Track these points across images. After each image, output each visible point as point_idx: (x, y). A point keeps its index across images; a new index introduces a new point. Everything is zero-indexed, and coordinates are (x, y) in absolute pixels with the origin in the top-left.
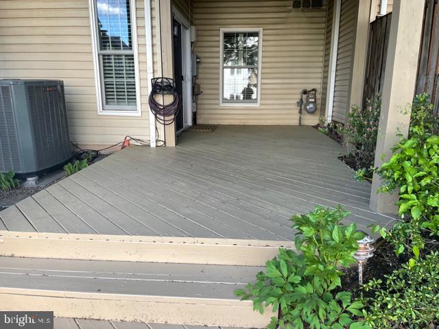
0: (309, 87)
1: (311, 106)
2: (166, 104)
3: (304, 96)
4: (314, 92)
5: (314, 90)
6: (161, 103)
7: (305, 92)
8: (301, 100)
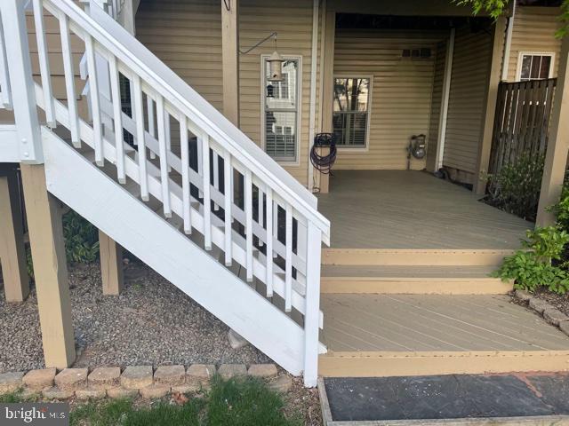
0: (418, 133)
1: (421, 151)
2: (324, 155)
3: (413, 142)
4: (422, 138)
5: (422, 135)
6: (319, 154)
7: (414, 138)
8: (410, 146)
